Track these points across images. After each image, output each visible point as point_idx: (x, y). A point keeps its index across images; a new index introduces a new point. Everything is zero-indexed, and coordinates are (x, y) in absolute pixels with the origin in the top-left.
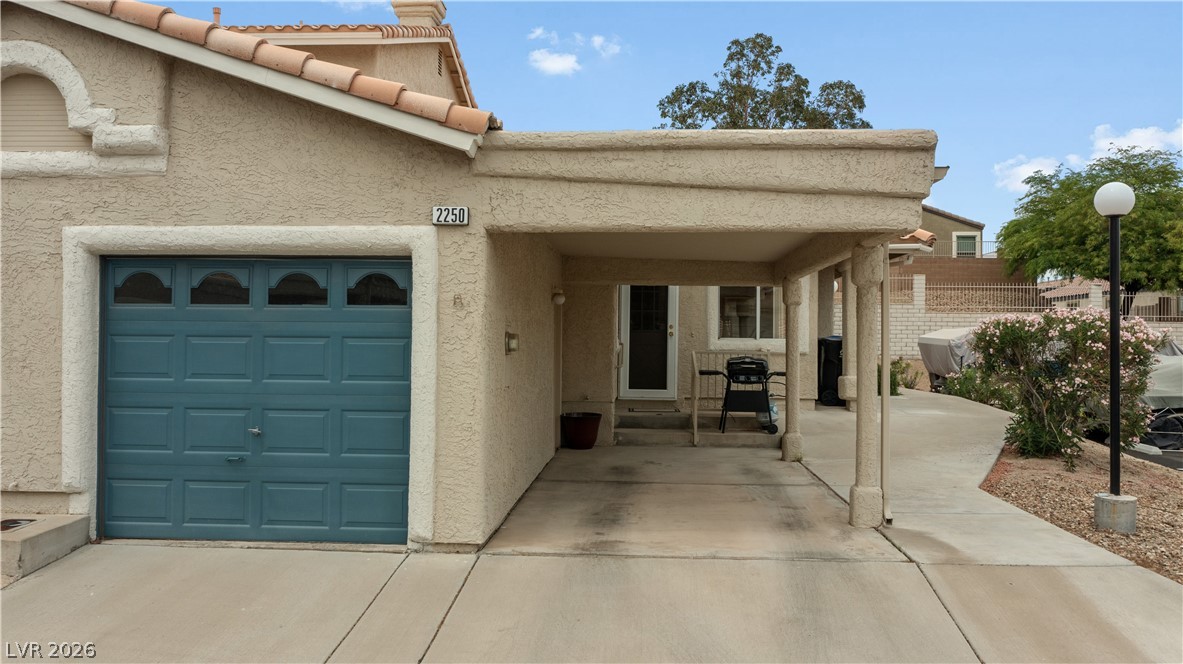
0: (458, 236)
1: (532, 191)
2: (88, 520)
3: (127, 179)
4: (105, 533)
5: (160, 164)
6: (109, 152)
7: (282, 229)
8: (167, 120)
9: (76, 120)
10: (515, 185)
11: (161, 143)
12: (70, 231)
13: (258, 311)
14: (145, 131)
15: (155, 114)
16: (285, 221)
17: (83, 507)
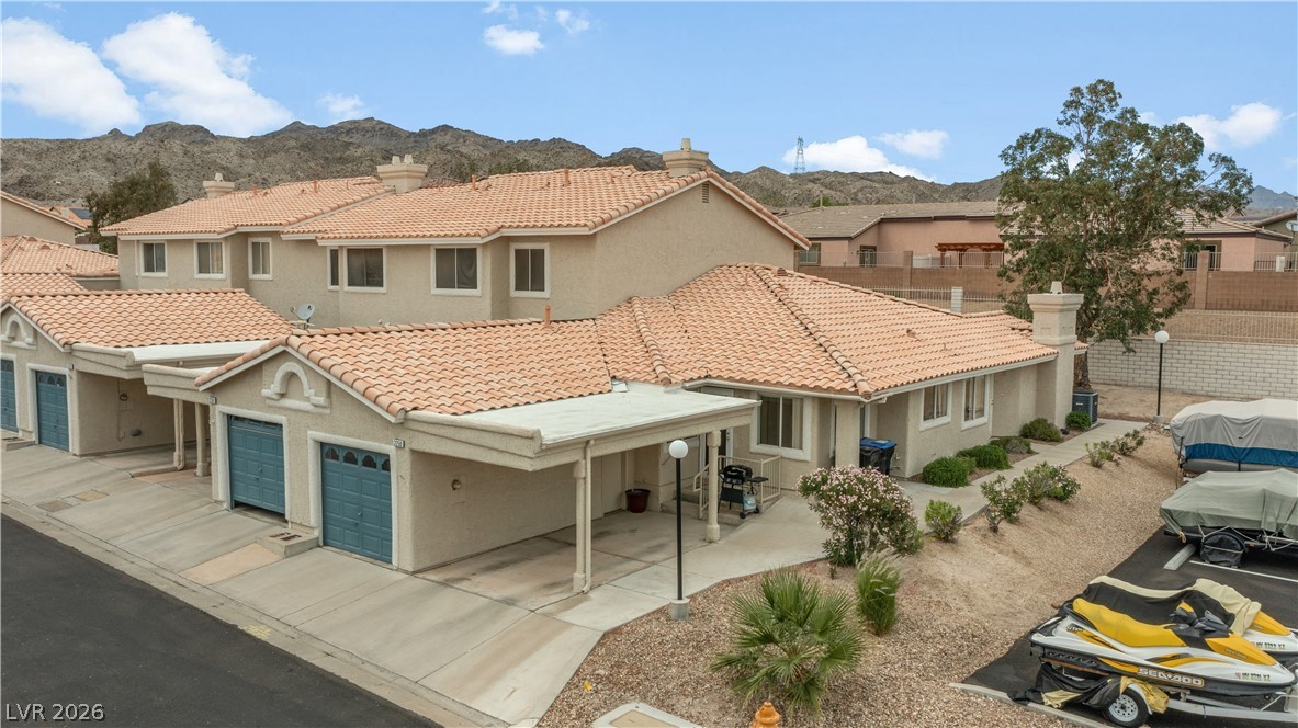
0: (401, 452)
1: (421, 436)
2: (318, 538)
3: (321, 415)
4: (325, 544)
5: (328, 411)
6: (316, 406)
7: (358, 440)
8: (329, 395)
9: (306, 395)
10: (416, 434)
11: (327, 404)
12: (309, 432)
13: (359, 468)
14: (321, 400)
15: (324, 394)
16: (359, 438)
17: (317, 533)
